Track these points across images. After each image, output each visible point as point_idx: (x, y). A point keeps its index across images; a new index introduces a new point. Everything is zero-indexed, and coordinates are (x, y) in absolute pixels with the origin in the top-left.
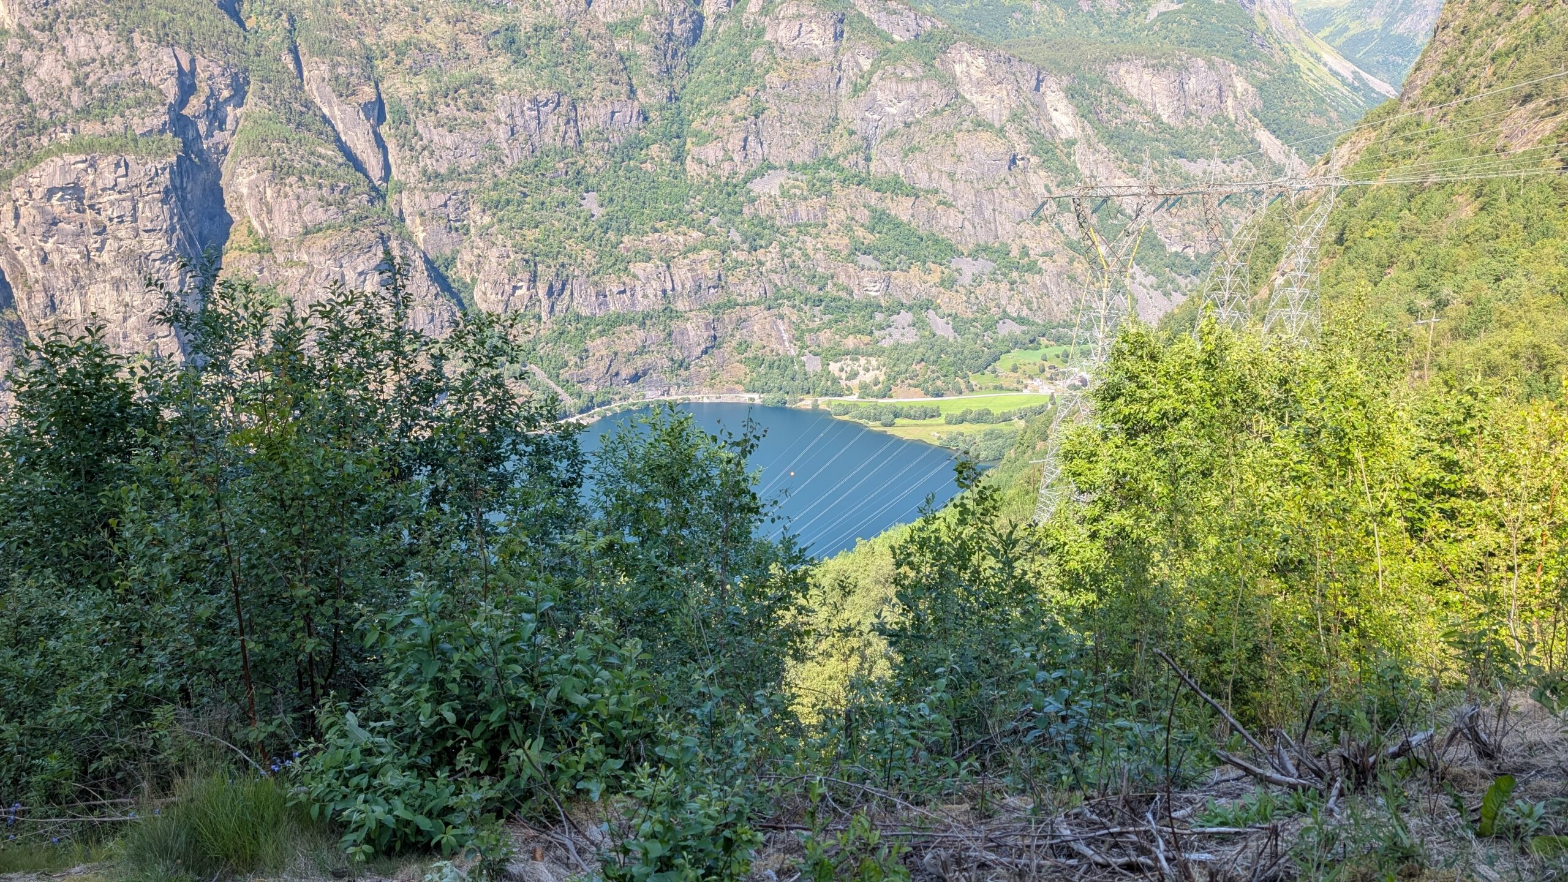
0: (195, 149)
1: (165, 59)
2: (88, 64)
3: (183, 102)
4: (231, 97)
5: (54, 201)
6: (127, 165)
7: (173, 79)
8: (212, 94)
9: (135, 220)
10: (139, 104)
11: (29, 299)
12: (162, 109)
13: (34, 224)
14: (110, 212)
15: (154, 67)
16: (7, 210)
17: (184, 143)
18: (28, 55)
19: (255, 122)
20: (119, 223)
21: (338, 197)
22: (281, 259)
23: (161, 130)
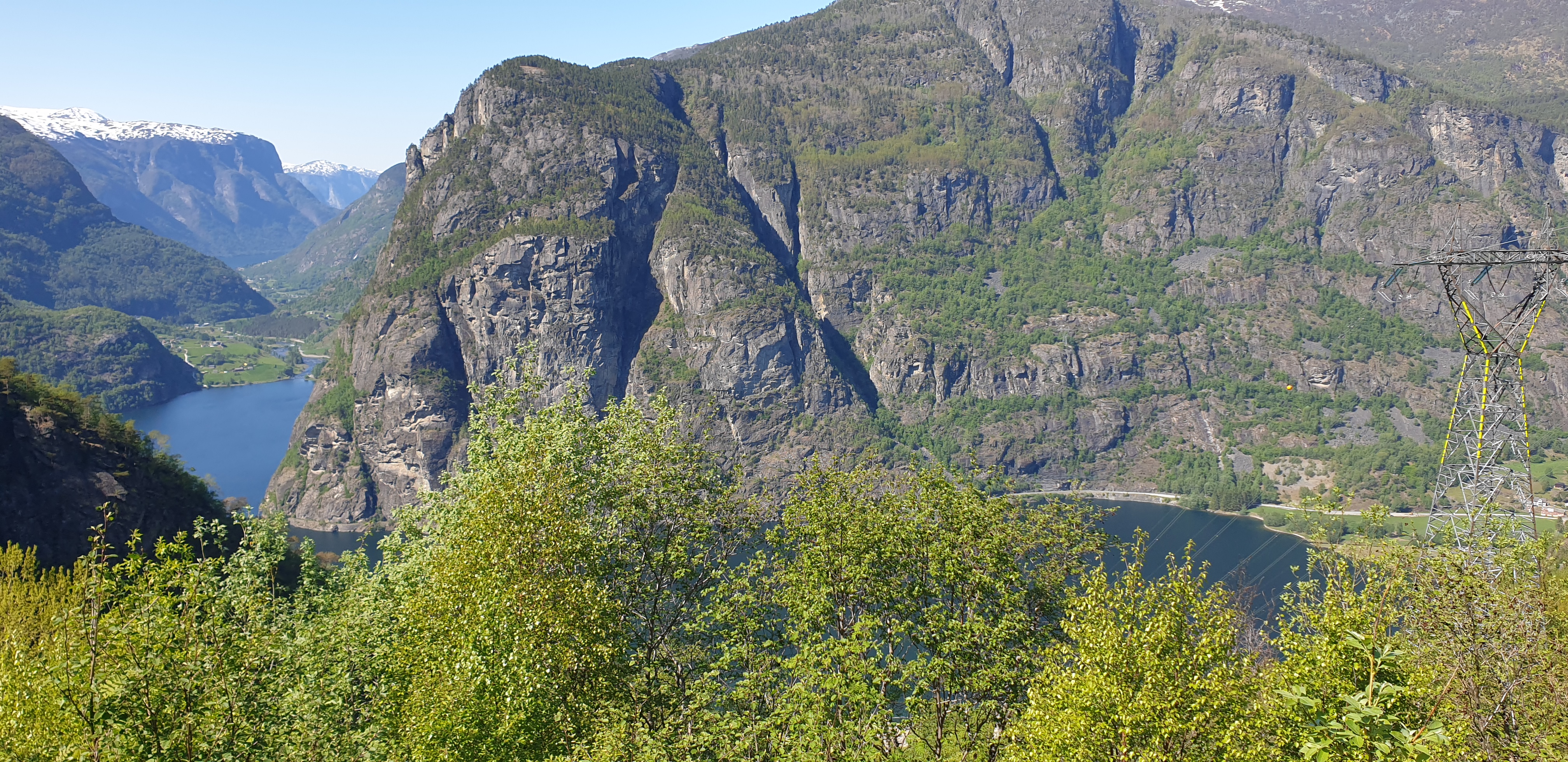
1: (608, 148)
2: (543, 155)
3: (620, 187)
4: (662, 182)
5: (504, 278)
7: (613, 167)
9: (569, 296)
12: (601, 194)
13: (485, 298)
14: (548, 287)
15: (598, 156)
16: (465, 284)
17: (616, 225)
18: (496, 148)
19: (680, 205)
20: (555, 298)
21: (748, 275)
22: (691, 334)
23: (598, 212)
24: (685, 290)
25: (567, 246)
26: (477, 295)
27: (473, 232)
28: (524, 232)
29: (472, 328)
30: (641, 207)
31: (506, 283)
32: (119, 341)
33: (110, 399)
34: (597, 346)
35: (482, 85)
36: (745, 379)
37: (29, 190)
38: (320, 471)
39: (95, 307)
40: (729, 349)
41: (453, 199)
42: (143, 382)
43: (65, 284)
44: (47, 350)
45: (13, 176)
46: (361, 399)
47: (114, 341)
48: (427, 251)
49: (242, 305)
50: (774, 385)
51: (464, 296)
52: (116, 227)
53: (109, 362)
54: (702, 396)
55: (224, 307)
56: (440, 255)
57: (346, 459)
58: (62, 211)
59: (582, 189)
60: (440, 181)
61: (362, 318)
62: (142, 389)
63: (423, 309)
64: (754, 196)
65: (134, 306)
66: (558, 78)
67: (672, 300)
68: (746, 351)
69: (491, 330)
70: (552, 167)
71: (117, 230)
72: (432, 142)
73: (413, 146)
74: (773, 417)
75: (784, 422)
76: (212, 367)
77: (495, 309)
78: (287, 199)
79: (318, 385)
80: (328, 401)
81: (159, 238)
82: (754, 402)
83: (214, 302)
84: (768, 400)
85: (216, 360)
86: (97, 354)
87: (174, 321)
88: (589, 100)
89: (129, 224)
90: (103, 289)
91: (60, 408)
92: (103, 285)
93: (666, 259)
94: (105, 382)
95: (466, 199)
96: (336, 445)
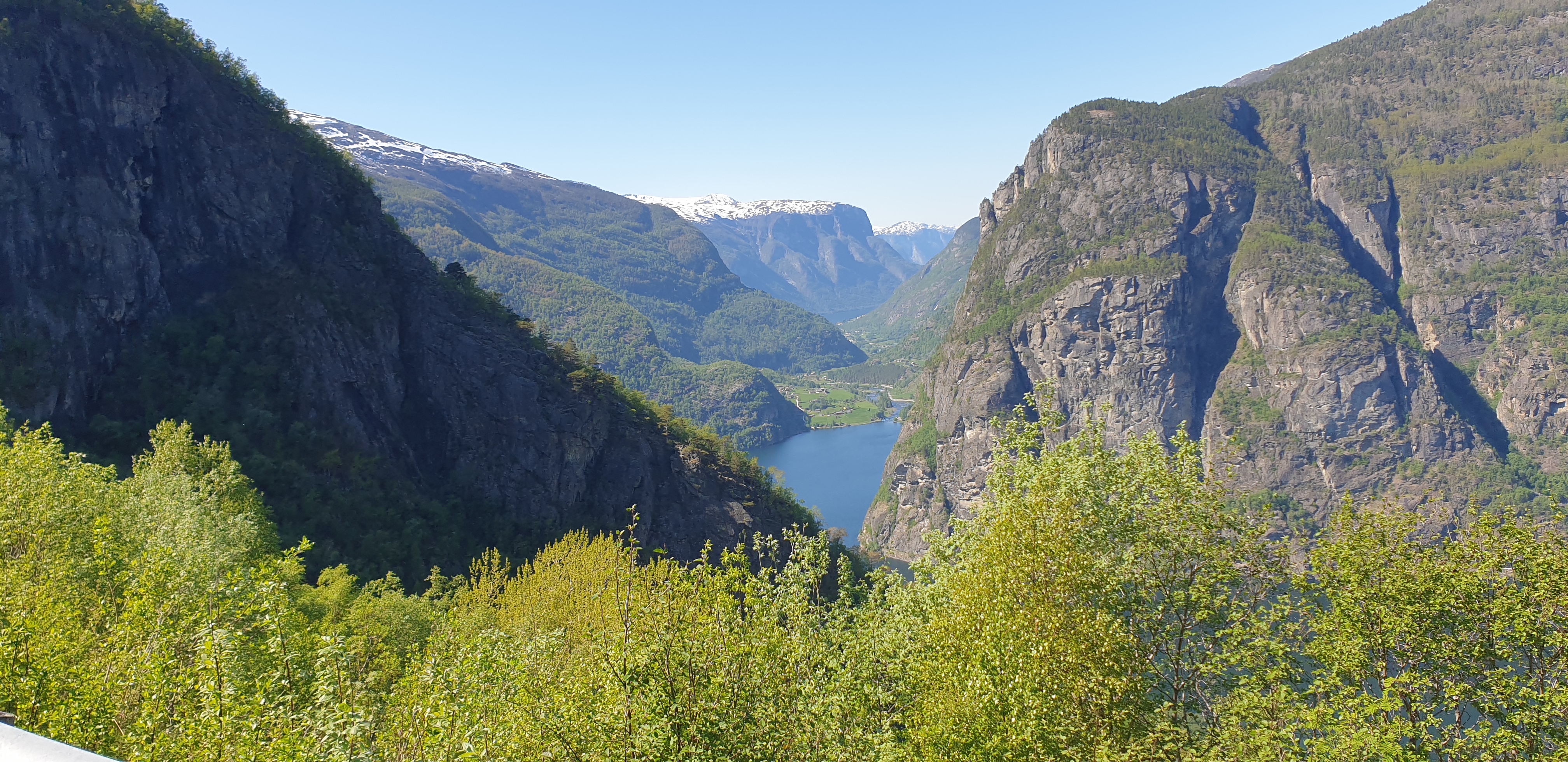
0: (1199, 265)
1: (1178, 183)
2: (1111, 196)
3: (1192, 221)
4: (1237, 212)
5: (1074, 320)
7: (1184, 201)
8: (1218, 211)
9: (1140, 336)
12: (1171, 230)
13: (1056, 341)
14: (1118, 328)
15: (1168, 191)
16: (1036, 329)
17: (1188, 260)
18: (1065, 194)
19: (1258, 234)
20: (1125, 338)
21: (1338, 305)
22: (1273, 371)
23: (1169, 249)
24: (1265, 324)
25: (1137, 286)
26: (1047, 339)
27: (1043, 277)
28: (1093, 275)
29: (1043, 371)
30: (1215, 240)
31: (1075, 326)
32: (747, 389)
33: (740, 439)
34: (1169, 387)
35: (1051, 135)
36: (1338, 420)
37: (682, 266)
38: (908, 506)
39: (729, 361)
40: (1318, 387)
41: (1024, 248)
42: (765, 424)
43: (708, 342)
44: (695, 398)
45: (671, 255)
46: (942, 439)
47: (743, 390)
48: (1000, 299)
49: (841, 356)
50: (1372, 426)
51: (1035, 340)
52: (744, 292)
53: (740, 408)
54: (1288, 438)
55: (827, 358)
56: (1012, 303)
57: (931, 496)
58: (705, 281)
59: (1151, 227)
60: (1012, 231)
61: (942, 364)
62: (764, 431)
63: (997, 354)
64: (1344, 218)
65: (757, 360)
66: (1126, 118)
67: (1251, 335)
68: (1338, 389)
69: (1062, 373)
70: (1121, 207)
71: (745, 295)
72: (1003, 195)
73: (986, 200)
74: (1373, 462)
75: (1387, 468)
76: (817, 411)
77: (1066, 351)
78: (877, 259)
79: (905, 426)
80: (914, 441)
81: (775, 300)
82: (1349, 446)
83: (819, 353)
84: (1367, 443)
85: (820, 405)
86: (730, 401)
87: (788, 372)
88: (1158, 136)
89: (753, 290)
90: (735, 346)
91: (703, 447)
92: (735, 342)
93: (1243, 293)
94: (737, 425)
95: (1036, 246)
96: (922, 483)
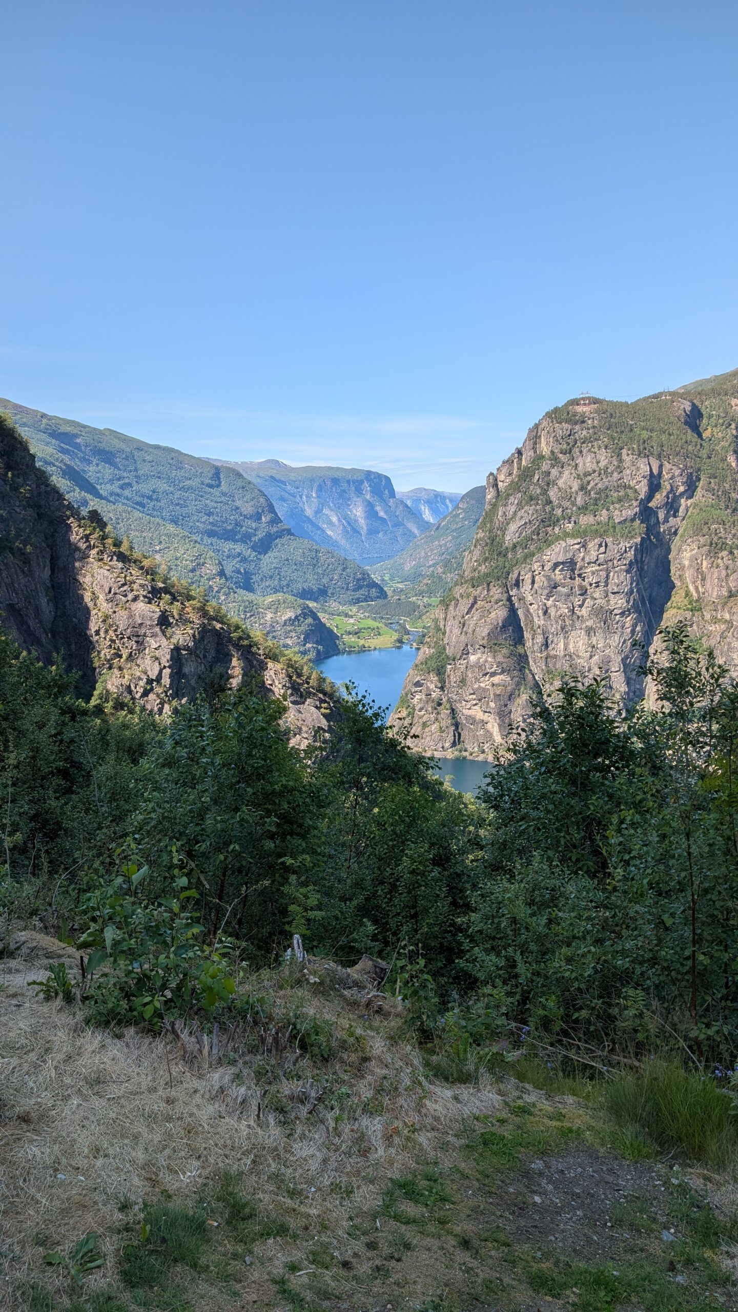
0: (654, 532)
1: (642, 466)
2: (590, 475)
3: (650, 497)
4: (686, 491)
5: (557, 572)
6: (606, 545)
7: (646, 481)
8: (672, 490)
9: (607, 585)
10: (620, 500)
11: (533, 639)
12: (635, 503)
13: (542, 588)
14: (591, 579)
15: (634, 473)
16: (528, 577)
17: (647, 527)
18: (554, 472)
19: (701, 509)
20: (595, 587)
22: (708, 616)
23: (633, 518)
24: (704, 579)
26: (536, 586)
27: (535, 537)
28: (573, 536)
29: (531, 611)
30: (668, 512)
32: (296, 617)
34: (627, 625)
35: (544, 424)
37: (245, 517)
38: (423, 712)
39: (282, 594)
41: (519, 514)
42: (310, 645)
46: (451, 661)
47: (293, 617)
48: (500, 553)
49: (369, 593)
51: (526, 587)
52: (293, 539)
53: (290, 631)
56: (510, 556)
57: (440, 704)
58: (264, 529)
60: (512, 499)
63: (496, 597)
66: (604, 413)
67: (691, 588)
69: (546, 613)
70: (596, 484)
71: (295, 542)
72: (505, 470)
73: (492, 474)
76: (351, 636)
78: (397, 517)
80: (429, 662)
85: (353, 631)
86: (283, 626)
88: (628, 429)
89: (301, 538)
90: (286, 582)
92: (286, 579)
93: (686, 556)
95: (530, 512)
96: (434, 695)
